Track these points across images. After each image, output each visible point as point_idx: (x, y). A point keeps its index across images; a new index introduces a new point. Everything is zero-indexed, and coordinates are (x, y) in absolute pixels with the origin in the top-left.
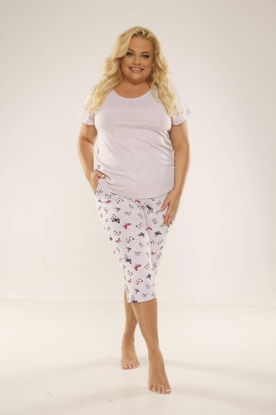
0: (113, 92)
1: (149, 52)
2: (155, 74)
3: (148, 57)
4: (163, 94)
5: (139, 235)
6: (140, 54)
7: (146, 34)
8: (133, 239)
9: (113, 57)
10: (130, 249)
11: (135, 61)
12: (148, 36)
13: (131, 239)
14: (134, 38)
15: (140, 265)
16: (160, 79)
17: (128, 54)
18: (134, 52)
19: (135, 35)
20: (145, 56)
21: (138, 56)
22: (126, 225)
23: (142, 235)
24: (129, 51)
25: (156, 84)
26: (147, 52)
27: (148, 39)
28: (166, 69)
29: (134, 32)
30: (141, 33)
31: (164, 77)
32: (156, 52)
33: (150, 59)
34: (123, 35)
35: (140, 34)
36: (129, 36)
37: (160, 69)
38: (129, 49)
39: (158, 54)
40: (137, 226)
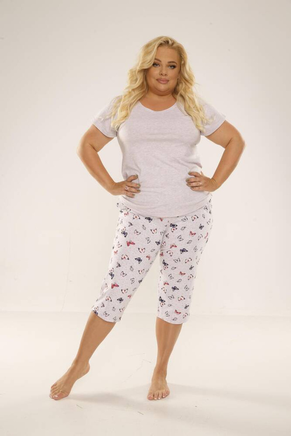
0: (140, 104)
1: (176, 62)
2: (180, 85)
3: (174, 67)
4: (189, 106)
5: (136, 259)
6: (167, 63)
7: (173, 44)
8: (128, 259)
9: (138, 68)
10: (120, 266)
11: (161, 71)
12: (174, 45)
13: (127, 258)
14: (159, 48)
15: (118, 286)
16: (185, 90)
17: (154, 64)
18: (160, 61)
19: (161, 45)
20: (171, 66)
21: (164, 66)
22: (130, 243)
23: (139, 260)
24: (156, 61)
25: (182, 96)
26: (173, 62)
27: (174, 48)
28: (192, 80)
29: (160, 41)
30: (168, 42)
31: (190, 89)
32: (183, 62)
33: (176, 70)
34: (148, 46)
35: (166, 43)
36: (154, 46)
37: (186, 80)
38: (155, 59)
39: (184, 64)
40: (139, 249)
